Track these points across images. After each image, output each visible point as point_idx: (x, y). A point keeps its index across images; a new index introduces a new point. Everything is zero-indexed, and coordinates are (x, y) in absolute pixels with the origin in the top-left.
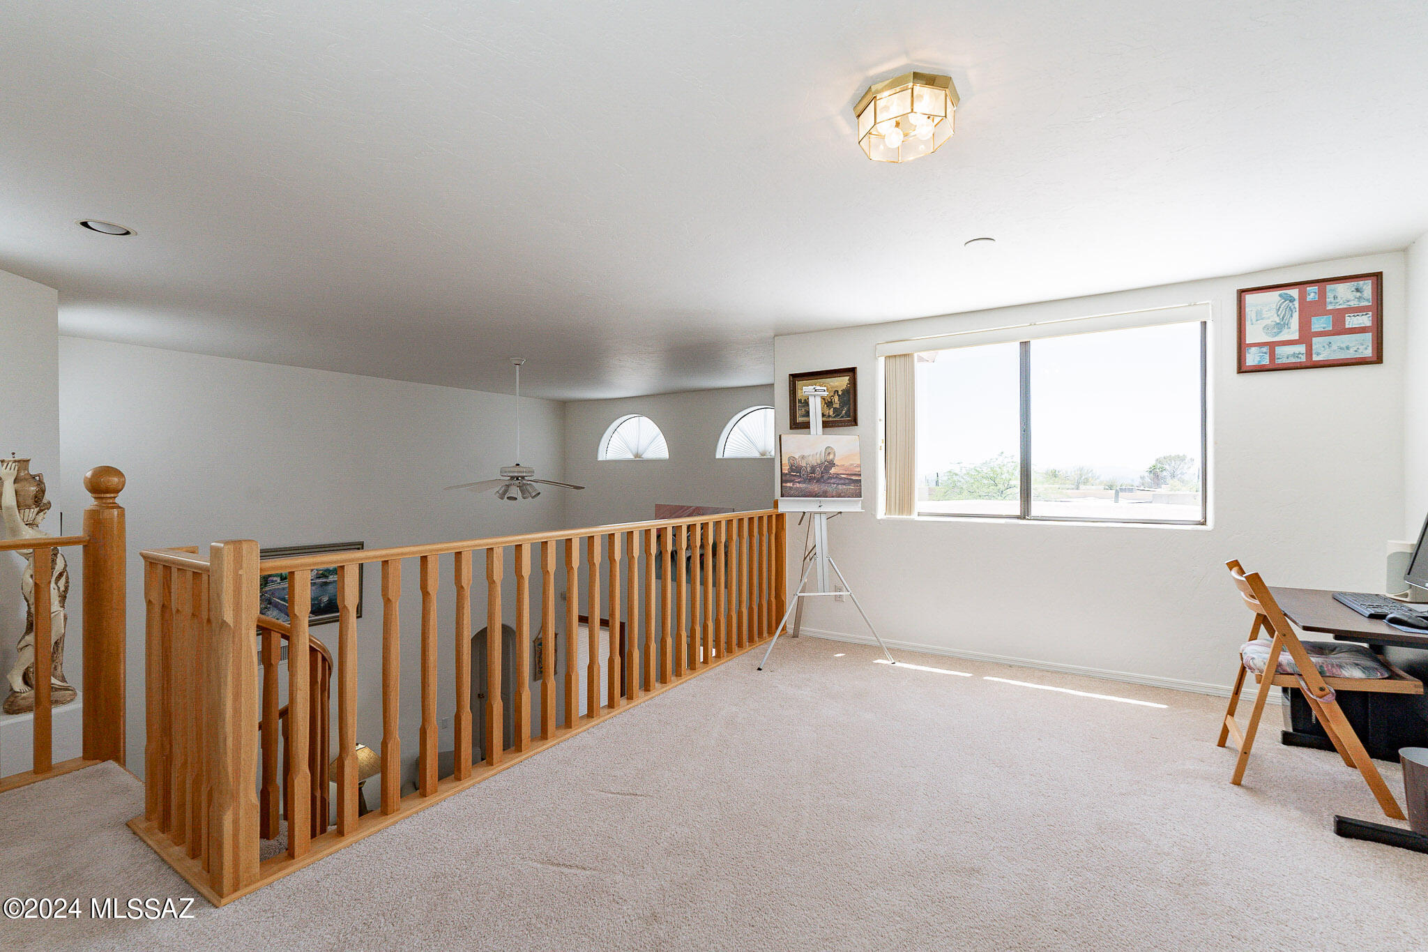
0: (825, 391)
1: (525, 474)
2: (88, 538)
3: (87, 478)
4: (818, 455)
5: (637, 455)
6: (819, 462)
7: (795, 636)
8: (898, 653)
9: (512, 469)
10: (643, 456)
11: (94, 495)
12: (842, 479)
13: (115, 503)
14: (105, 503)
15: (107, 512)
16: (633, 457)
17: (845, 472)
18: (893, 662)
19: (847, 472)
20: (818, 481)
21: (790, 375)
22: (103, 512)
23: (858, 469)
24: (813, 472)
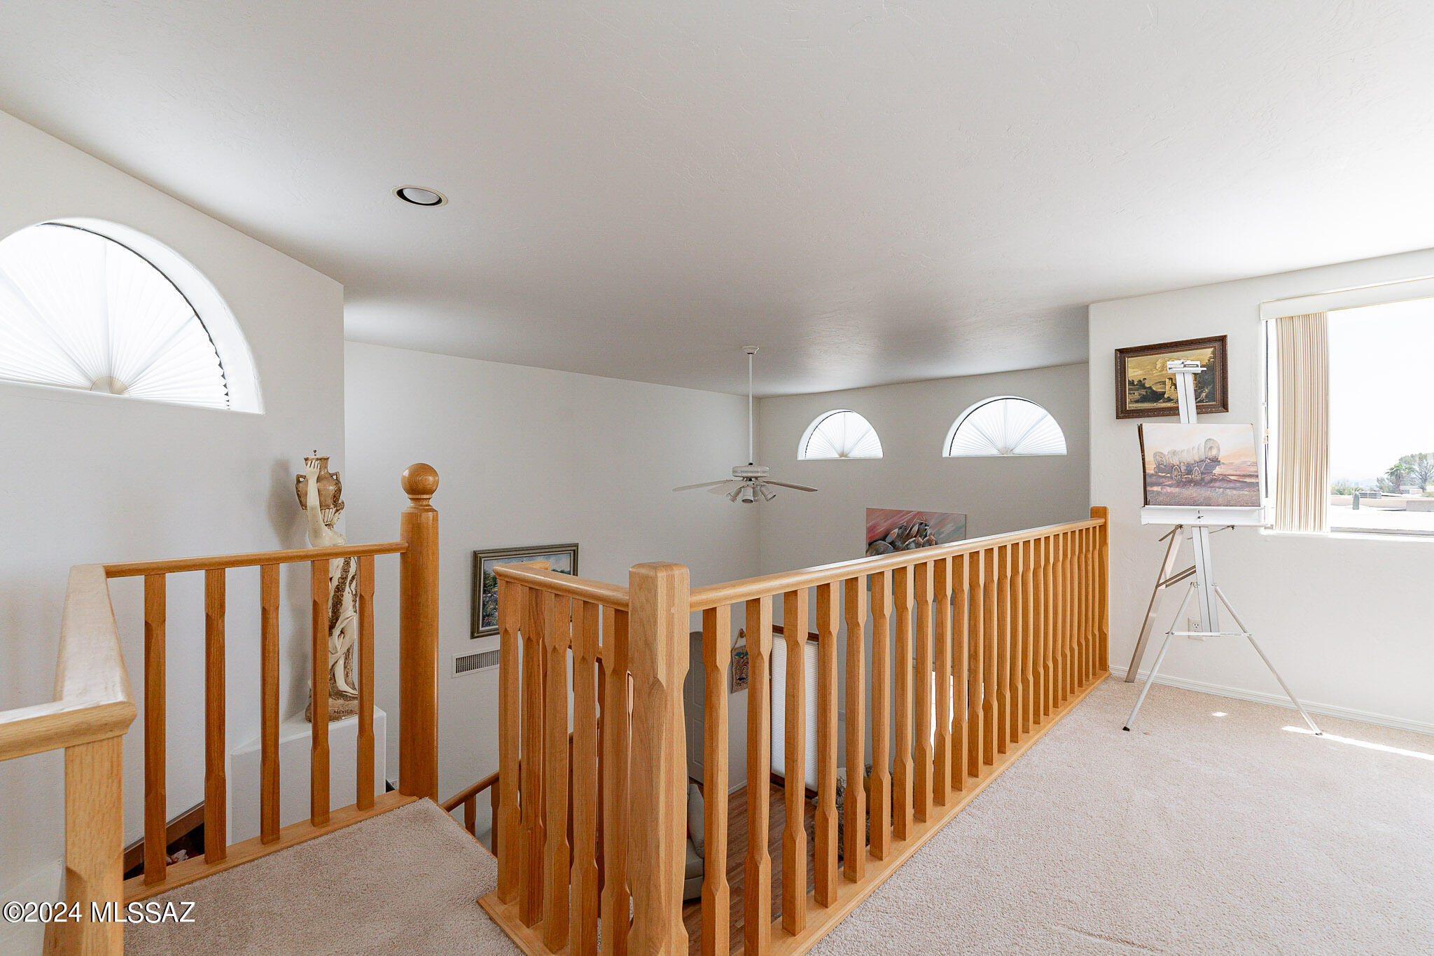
0: (1197, 366)
1: (759, 475)
2: (407, 545)
3: (404, 477)
4: (1196, 451)
5: (842, 455)
6: (1197, 459)
7: (1129, 679)
8: (1325, 720)
9: (747, 469)
10: (849, 455)
11: (411, 496)
12: (1231, 481)
13: (429, 505)
14: (421, 506)
15: (424, 515)
16: (838, 456)
17: (1235, 473)
18: (1319, 732)
19: (1238, 473)
20: (1197, 483)
21: (1116, 350)
22: (420, 516)
23: (1253, 469)
24: (1189, 472)
